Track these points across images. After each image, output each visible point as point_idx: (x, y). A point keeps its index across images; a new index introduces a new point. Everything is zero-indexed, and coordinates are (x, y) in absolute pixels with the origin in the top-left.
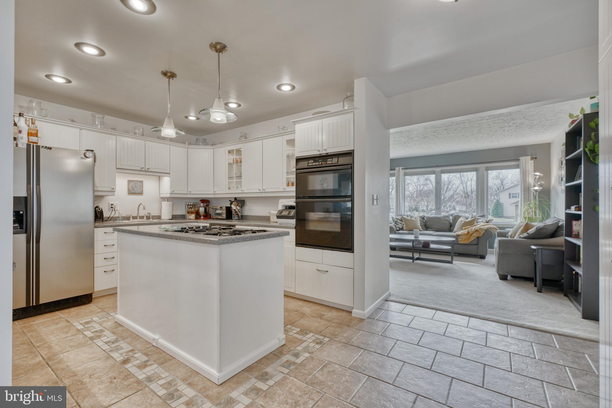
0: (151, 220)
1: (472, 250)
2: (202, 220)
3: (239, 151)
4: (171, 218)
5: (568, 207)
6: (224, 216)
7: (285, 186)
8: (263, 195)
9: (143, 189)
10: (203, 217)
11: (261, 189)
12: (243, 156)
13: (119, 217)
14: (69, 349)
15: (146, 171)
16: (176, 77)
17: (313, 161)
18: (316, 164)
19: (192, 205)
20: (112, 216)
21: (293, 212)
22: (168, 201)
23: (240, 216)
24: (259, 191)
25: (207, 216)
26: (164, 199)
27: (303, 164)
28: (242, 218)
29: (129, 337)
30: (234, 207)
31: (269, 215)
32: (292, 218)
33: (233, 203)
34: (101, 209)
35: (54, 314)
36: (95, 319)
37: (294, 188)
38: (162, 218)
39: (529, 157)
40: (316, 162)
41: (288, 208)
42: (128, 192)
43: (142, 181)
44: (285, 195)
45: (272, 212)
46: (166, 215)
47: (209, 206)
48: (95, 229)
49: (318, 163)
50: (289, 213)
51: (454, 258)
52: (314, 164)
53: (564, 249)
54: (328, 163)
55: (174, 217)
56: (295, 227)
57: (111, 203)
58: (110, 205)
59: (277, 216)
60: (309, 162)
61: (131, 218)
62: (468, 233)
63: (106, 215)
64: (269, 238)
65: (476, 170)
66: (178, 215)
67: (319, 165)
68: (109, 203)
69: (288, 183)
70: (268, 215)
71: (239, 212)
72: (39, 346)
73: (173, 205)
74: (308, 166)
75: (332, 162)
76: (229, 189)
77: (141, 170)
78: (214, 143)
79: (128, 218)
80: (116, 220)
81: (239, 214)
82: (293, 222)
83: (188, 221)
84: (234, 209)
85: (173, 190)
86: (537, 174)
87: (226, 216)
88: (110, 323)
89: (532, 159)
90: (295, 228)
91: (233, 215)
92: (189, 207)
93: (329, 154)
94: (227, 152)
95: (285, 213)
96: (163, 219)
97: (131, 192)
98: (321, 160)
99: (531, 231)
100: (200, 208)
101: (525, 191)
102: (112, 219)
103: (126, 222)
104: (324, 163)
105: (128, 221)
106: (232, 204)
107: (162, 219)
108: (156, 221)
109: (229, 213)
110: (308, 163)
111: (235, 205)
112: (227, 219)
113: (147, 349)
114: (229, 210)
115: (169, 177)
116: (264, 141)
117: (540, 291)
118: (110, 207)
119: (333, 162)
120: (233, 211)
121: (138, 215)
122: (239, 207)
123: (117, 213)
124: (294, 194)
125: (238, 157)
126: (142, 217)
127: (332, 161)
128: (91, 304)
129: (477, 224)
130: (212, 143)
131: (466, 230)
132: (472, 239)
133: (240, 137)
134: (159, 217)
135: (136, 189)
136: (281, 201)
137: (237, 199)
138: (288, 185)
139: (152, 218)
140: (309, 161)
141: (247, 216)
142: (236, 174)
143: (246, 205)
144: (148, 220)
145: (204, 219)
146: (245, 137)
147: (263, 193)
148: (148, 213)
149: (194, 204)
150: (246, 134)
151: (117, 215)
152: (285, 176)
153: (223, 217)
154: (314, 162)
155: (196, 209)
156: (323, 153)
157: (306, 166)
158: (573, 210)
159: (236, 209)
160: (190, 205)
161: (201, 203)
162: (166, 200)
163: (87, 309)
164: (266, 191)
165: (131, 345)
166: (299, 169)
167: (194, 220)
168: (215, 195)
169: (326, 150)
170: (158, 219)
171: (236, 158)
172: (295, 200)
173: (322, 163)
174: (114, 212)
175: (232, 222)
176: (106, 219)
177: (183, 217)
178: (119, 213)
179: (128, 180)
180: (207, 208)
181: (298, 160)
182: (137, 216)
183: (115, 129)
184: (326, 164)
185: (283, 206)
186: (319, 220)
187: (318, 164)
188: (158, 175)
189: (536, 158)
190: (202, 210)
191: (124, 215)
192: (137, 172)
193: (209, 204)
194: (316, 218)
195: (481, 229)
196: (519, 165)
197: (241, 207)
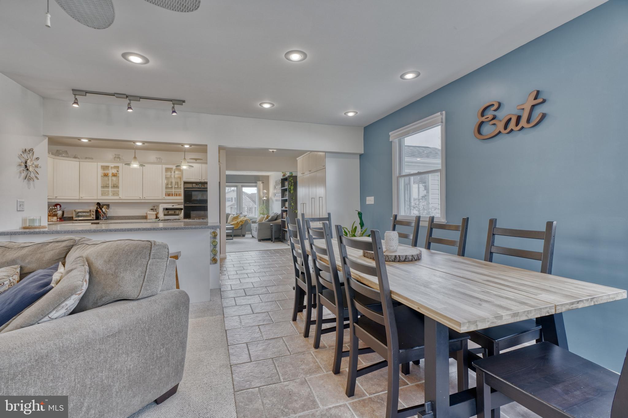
1: (239, 232)
5: (282, 207)
7: (165, 196)
11: (141, 197)
17: (195, 185)
21: (181, 212)
24: (139, 199)
30: (104, 210)
32: (179, 215)
39: (261, 182)
40: (197, 185)
44: (164, 201)
45: (149, 212)
49: (199, 186)
51: (234, 238)
53: (281, 224)
62: (237, 223)
65: (236, 186)
74: (192, 187)
78: (76, 156)
86: (265, 191)
89: (262, 183)
95: (171, 212)
98: (201, 185)
99: (269, 218)
101: (259, 199)
111: (105, 208)
117: (274, 242)
129: (239, 218)
131: (236, 221)
132: (239, 226)
136: (161, 205)
138: (176, 196)
140: (193, 184)
146: (120, 158)
147: (143, 200)
152: (164, 190)
156: (202, 181)
158: (284, 209)
164: (146, 199)
166: (186, 188)
168: (81, 200)
169: (204, 180)
171: (112, 173)
172: (183, 205)
181: (185, 183)
184: (204, 187)
185: (165, 208)
189: (264, 183)
195: (243, 220)
196: (256, 185)
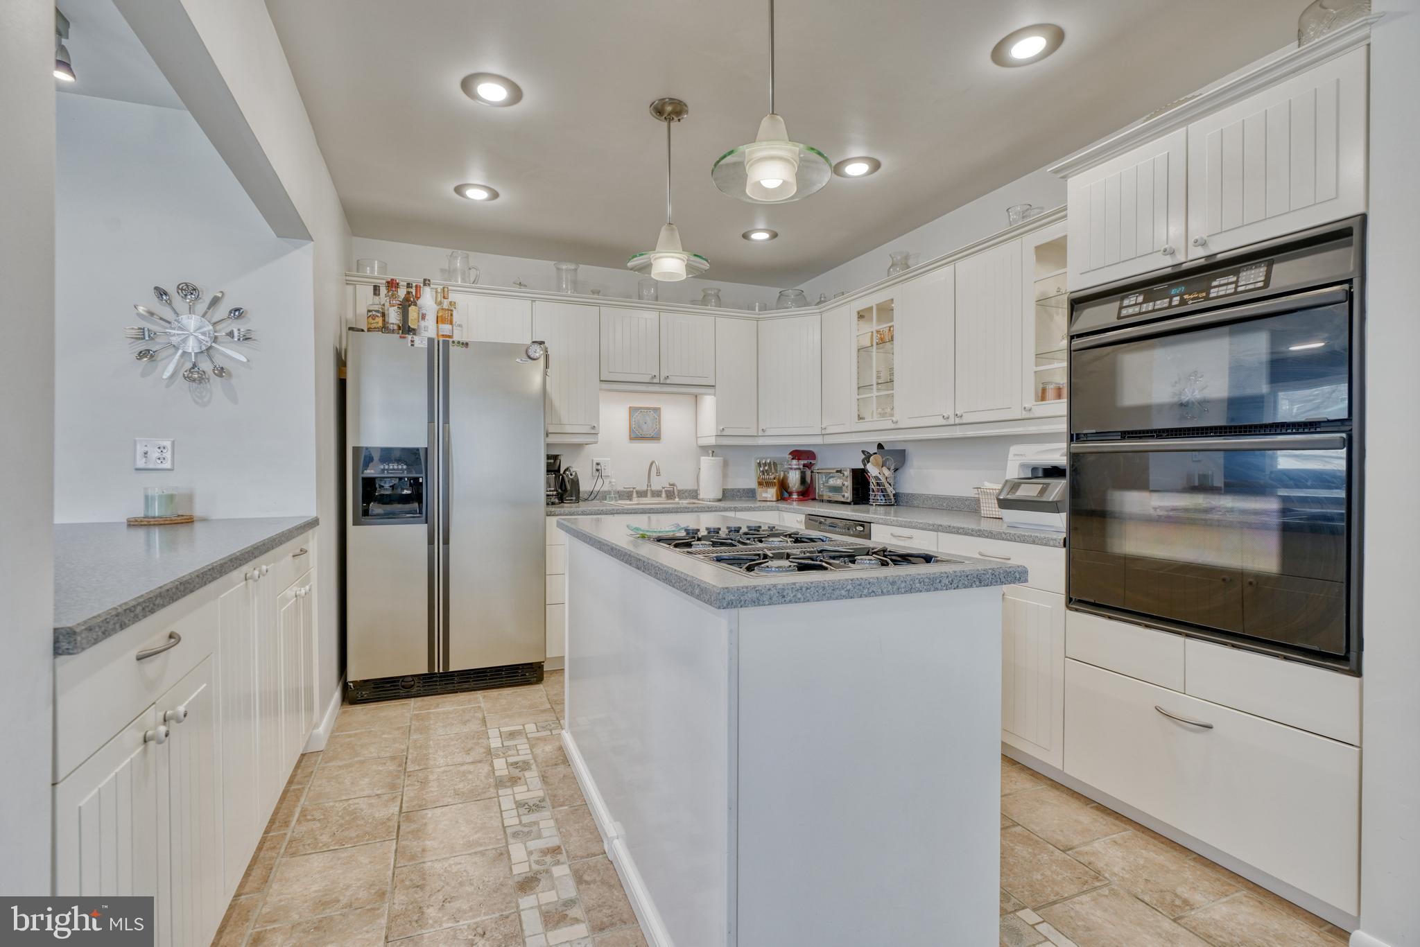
0: (677, 500)
2: (795, 503)
3: (885, 310)
4: (720, 496)
6: (848, 495)
7: (1030, 401)
8: (958, 433)
9: (660, 428)
10: (798, 495)
11: (950, 413)
12: (896, 323)
13: (609, 492)
14: (450, 800)
15: (660, 384)
16: (687, 112)
17: (1140, 299)
18: (1156, 307)
19: (770, 464)
20: (597, 489)
21: (1058, 488)
22: (712, 456)
23: (892, 497)
24: (944, 422)
25: (807, 492)
26: (706, 450)
27: (1101, 315)
28: (896, 501)
29: (567, 803)
30: (873, 470)
31: (977, 496)
32: (1053, 507)
33: (872, 458)
34: (574, 474)
35: (472, 696)
36: (531, 728)
37: (1060, 407)
38: (701, 496)
40: (1155, 301)
41: (1040, 474)
42: (630, 435)
43: (660, 408)
44: (1032, 429)
45: (987, 485)
46: (709, 490)
47: (816, 468)
48: (548, 518)
49: (1168, 300)
50: (1042, 492)
52: (1150, 306)
54: (1212, 295)
55: (727, 495)
56: (1065, 539)
57: (596, 460)
58: (594, 464)
59: (998, 500)
60: (1126, 302)
61: (635, 495)
63: (585, 486)
64: (936, 589)
66: (739, 490)
67: (1170, 306)
68: (593, 460)
69: (1044, 390)
70: (972, 493)
71: (890, 484)
72: (411, 774)
73: (726, 464)
74: (1119, 318)
75: (1237, 287)
76: (860, 418)
77: (651, 381)
78: (822, 299)
79: (628, 495)
80: (606, 499)
81: (889, 491)
82: (1059, 522)
83: (758, 504)
84: (874, 475)
85: (721, 428)
87: (853, 494)
88: (550, 747)
90: (1065, 546)
91: (873, 491)
92: (761, 469)
93: (1219, 256)
94: (855, 316)
95: (1029, 491)
96: (702, 500)
97: (637, 436)
98: (1183, 289)
100: (788, 473)
102: (598, 497)
103: (625, 504)
104: (1193, 299)
105: (628, 502)
106: (868, 462)
107: (699, 500)
108: (684, 503)
109: (861, 488)
110: (1121, 308)
111: (876, 465)
112: (855, 504)
113: (588, 856)
114: (860, 479)
115: (715, 395)
116: (959, 264)
118: (594, 469)
119: (1240, 289)
120: (872, 481)
121: (649, 488)
122: (889, 469)
123: (607, 482)
124: (1063, 426)
125: (884, 326)
126: (657, 494)
127: (1236, 282)
128: (540, 687)
130: (819, 300)
133: (889, 269)
134: (694, 494)
135: (645, 427)
136: (1014, 449)
137: (886, 448)
138: (1043, 396)
139: (678, 496)
140: (1122, 299)
141: (913, 495)
142: (878, 377)
143: (908, 463)
144: (669, 501)
145: (800, 500)
146: (903, 267)
147: (958, 427)
148: (670, 485)
149: (774, 463)
150: (907, 258)
151: (606, 488)
152: (1030, 366)
153: (844, 496)
154: (1145, 301)
155: (779, 476)
156: (1190, 258)
157: (1113, 320)
159: (880, 477)
160: (765, 464)
161: (793, 459)
162: (710, 452)
163: (529, 697)
164: (964, 421)
165: (561, 830)
166: (1079, 336)
167: (774, 504)
168: (825, 436)
169: (1204, 244)
170: (693, 498)
171: (878, 332)
172: (1064, 445)
173: (1186, 297)
174: (600, 481)
175: (868, 512)
176: (586, 497)
177: (750, 494)
178: (610, 482)
179: (630, 407)
180: (808, 473)
181: (1077, 303)
182: (647, 490)
183: (598, 293)
184: (1207, 298)
185: (1023, 466)
186: (1169, 517)
187: (1166, 305)
188: (692, 391)
190: (794, 478)
191: (620, 488)
192: (643, 388)
193: (813, 462)
194: (1155, 509)
197: (896, 470)
